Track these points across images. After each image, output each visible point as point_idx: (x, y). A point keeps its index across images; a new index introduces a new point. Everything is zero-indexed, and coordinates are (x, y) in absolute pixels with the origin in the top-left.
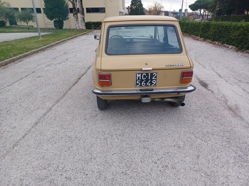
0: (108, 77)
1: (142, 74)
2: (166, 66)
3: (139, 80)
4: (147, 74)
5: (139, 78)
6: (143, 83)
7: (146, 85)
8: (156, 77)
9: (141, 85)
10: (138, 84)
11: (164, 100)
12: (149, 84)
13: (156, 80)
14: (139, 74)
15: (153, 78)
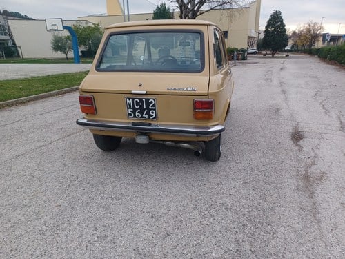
1: (133, 99)
2: (168, 90)
3: (130, 107)
4: (141, 100)
5: (130, 105)
6: (137, 114)
7: (142, 117)
8: (154, 106)
9: (135, 116)
10: (131, 115)
11: (178, 145)
12: (147, 116)
13: (155, 110)
14: (129, 99)
15: (150, 107)
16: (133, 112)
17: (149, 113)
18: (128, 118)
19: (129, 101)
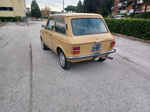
0: (79, 48)
1: (95, 45)
3: (93, 48)
7: (96, 51)
8: (101, 46)
16: (94, 50)
17: (99, 49)
18: (91, 52)
19: (94, 46)
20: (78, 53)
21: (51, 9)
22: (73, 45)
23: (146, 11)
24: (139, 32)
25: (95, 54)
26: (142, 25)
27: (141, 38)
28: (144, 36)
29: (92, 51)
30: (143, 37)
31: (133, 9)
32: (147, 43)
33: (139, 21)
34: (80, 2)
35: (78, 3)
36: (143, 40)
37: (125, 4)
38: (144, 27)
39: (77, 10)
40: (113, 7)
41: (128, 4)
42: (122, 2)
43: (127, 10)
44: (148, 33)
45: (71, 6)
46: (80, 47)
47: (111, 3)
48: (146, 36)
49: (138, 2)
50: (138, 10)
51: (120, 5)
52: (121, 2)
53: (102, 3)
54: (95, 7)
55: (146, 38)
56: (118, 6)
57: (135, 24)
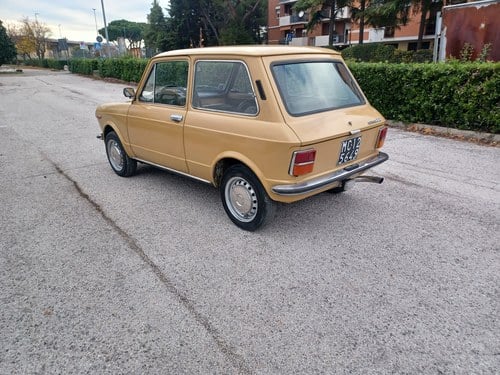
0: (312, 155)
1: (348, 141)
2: (369, 124)
3: (343, 152)
7: (348, 159)
8: (360, 143)
9: (343, 161)
12: (351, 158)
13: (359, 148)
14: (345, 142)
15: (357, 146)
16: (344, 157)
17: (354, 155)
18: (338, 165)
19: (345, 145)
20: (309, 169)
21: (48, 30)
22: (294, 146)
23: (364, 42)
24: (386, 101)
25: (348, 170)
26: (394, 80)
27: (393, 119)
28: (401, 113)
29: (340, 160)
30: (400, 116)
31: (323, 34)
32: (413, 130)
33: (383, 71)
34: (157, 10)
35: (150, 12)
36: (401, 123)
37: (301, 19)
38: (400, 88)
39: (148, 37)
40: (263, 28)
41: (313, 20)
42: (291, 14)
43: (306, 39)
44: (411, 102)
45: (124, 21)
46: (314, 153)
47: (259, 16)
48: (407, 112)
49: (339, 16)
50: (337, 38)
51: (285, 21)
52: (286, 12)
53: (232, 15)
54: (209, 27)
55: (408, 118)
56: (281, 25)
57: (372, 78)
